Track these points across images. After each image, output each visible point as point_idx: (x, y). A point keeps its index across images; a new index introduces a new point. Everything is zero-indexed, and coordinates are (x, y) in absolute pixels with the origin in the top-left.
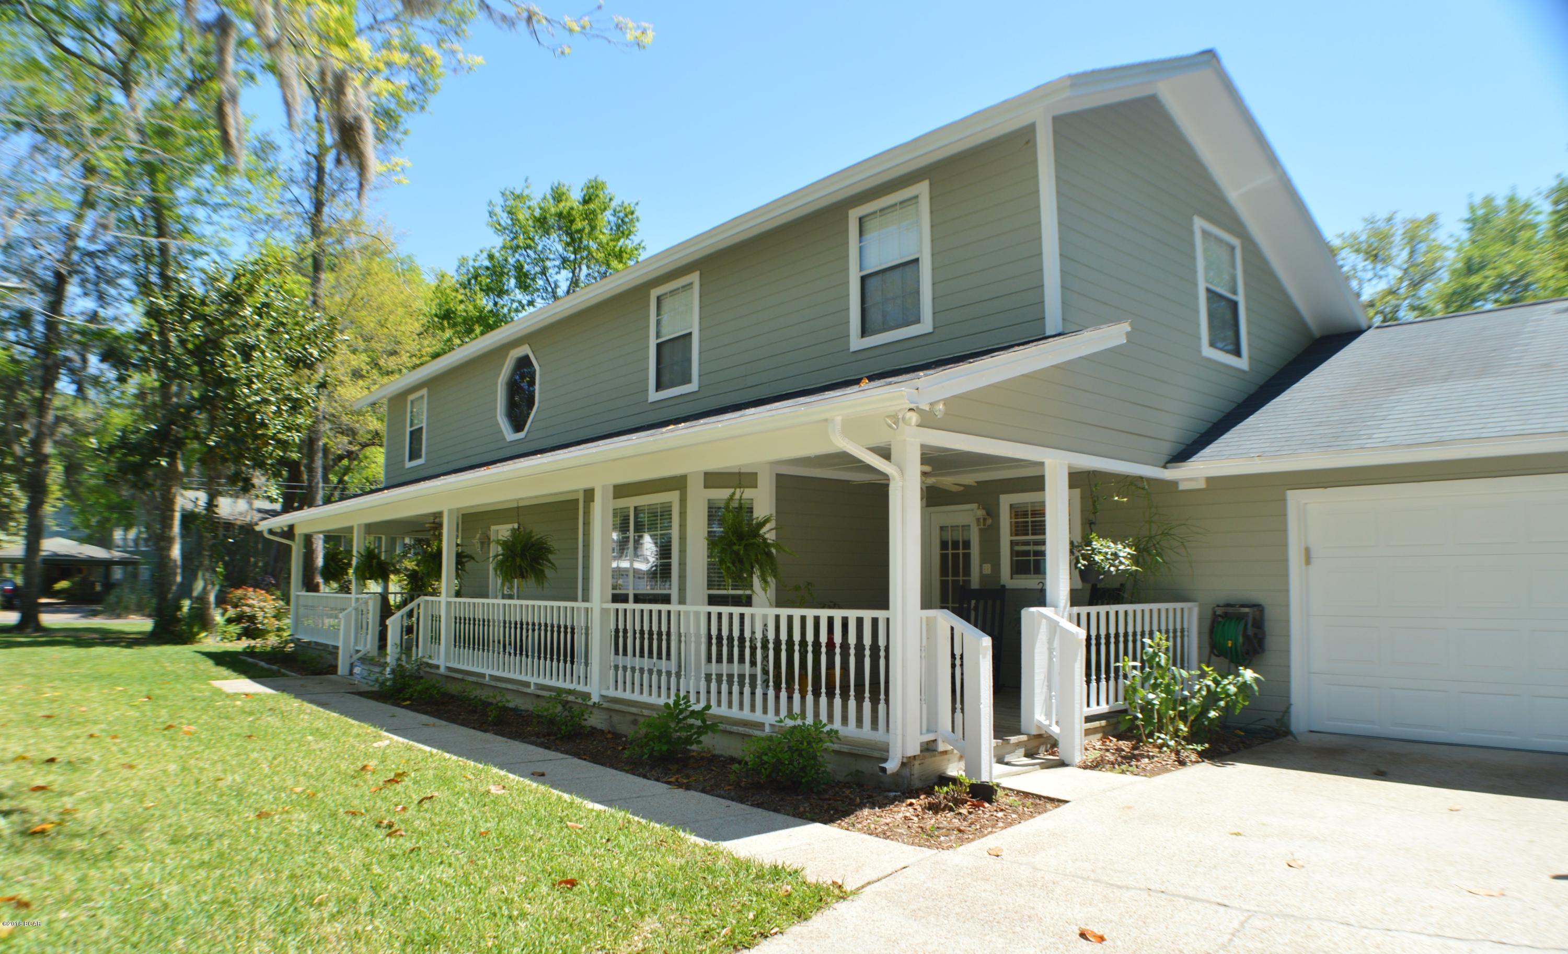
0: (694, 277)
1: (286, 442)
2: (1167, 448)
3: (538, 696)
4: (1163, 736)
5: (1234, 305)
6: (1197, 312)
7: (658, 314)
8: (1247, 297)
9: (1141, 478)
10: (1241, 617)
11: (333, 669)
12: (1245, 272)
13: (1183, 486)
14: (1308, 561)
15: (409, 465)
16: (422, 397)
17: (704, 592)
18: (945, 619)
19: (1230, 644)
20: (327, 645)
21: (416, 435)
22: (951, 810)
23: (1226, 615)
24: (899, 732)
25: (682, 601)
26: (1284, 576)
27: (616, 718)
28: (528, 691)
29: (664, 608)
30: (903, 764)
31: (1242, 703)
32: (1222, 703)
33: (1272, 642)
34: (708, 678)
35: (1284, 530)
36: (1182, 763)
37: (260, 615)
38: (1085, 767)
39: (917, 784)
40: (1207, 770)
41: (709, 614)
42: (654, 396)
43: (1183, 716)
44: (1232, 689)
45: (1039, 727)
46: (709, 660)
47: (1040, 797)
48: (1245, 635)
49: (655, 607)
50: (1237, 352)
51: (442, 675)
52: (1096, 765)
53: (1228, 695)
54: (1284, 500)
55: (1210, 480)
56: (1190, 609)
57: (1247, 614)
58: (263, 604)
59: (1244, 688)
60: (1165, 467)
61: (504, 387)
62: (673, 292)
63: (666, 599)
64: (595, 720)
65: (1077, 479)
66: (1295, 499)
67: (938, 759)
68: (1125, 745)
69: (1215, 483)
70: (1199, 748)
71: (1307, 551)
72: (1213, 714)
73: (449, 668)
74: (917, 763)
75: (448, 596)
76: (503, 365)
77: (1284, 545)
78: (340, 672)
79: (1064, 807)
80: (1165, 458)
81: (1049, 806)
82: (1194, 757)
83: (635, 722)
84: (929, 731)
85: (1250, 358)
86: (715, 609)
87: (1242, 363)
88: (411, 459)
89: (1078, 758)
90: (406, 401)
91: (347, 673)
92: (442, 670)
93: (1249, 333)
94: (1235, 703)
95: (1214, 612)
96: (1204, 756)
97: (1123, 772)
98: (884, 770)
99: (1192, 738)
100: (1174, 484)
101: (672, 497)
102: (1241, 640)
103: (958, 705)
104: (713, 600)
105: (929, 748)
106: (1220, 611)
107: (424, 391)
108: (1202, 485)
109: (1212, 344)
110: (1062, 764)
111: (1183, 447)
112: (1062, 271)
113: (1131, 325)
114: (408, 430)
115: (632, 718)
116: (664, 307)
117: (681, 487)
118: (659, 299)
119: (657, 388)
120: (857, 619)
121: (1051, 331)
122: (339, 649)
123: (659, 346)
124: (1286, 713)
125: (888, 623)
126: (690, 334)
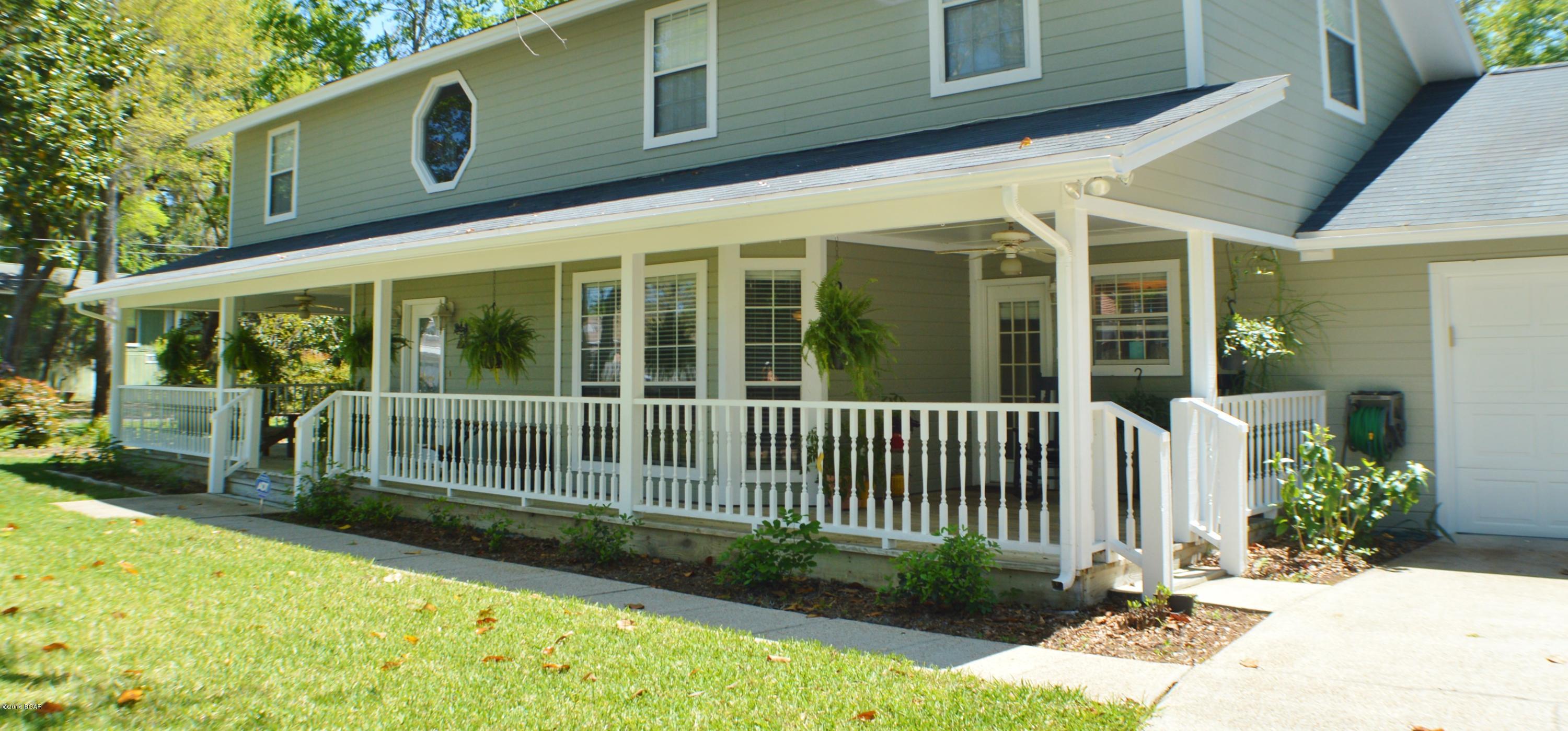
1: (90, 187)
2: (1296, 215)
3: (533, 515)
4: (1326, 540)
5: (1350, 48)
6: (1318, 57)
7: (656, 41)
8: (1363, 40)
9: (1270, 249)
10: (1380, 407)
11: (203, 488)
12: (1361, 12)
13: (1304, 258)
14: (1452, 342)
15: (269, 219)
16: (291, 133)
17: (741, 384)
18: (1111, 411)
19: (1371, 436)
20: (175, 455)
21: (281, 181)
22: (1157, 625)
23: (1358, 405)
24: (1073, 542)
25: (712, 393)
26: (1428, 358)
27: (656, 539)
28: (519, 508)
29: (687, 403)
30: (1077, 579)
31: (1412, 502)
32: (1387, 502)
33: (1414, 433)
34: (751, 487)
35: (1426, 308)
36: (1352, 569)
37: (40, 414)
38: (1254, 577)
39: (1089, 601)
40: (1378, 576)
41: (751, 409)
42: (650, 141)
43: (1347, 518)
44: (1401, 487)
45: (1193, 534)
46: (751, 464)
47: (1234, 609)
48: (1389, 428)
49: (675, 403)
50: (1354, 104)
51: (374, 492)
52: (1265, 575)
53: (1395, 493)
54: (1426, 274)
55: (1336, 251)
56: (1318, 398)
57: (1387, 403)
58: (44, 400)
59: (1413, 484)
60: (1295, 236)
61: (421, 124)
62: (677, 13)
63: (689, 393)
64: (631, 544)
65: (1223, 249)
66: (1439, 272)
67: (1107, 571)
68: (1282, 553)
69: (1342, 255)
70: (1368, 552)
71: (1452, 330)
72: (1377, 515)
73: (383, 482)
74: (1088, 577)
75: (381, 391)
76: (421, 94)
77: (1427, 324)
78: (210, 489)
79: (1267, 620)
80: (1295, 226)
81: (1252, 618)
82: (1363, 563)
83: (687, 543)
84: (1097, 541)
85: (1368, 110)
86: (758, 404)
87: (1358, 116)
88: (272, 212)
89: (1243, 568)
90: (265, 137)
91: (220, 488)
92: (374, 485)
93: (1365, 82)
94: (1404, 501)
95: (1349, 400)
96: (1373, 561)
97: (1300, 580)
98: (1059, 586)
99: (1357, 541)
100: (1296, 254)
101: (699, 268)
102: (1383, 431)
103: (1130, 510)
104: (752, 393)
105: (1099, 559)
106: (1354, 398)
107: (295, 126)
108: (1329, 256)
109: (1334, 95)
110: (1226, 575)
111: (1309, 213)
112: (1203, 15)
113: (1289, 79)
114: (269, 175)
115: (682, 538)
116: (667, 32)
117: (710, 255)
118: (657, 22)
119: (657, 131)
120: (989, 414)
121: (1193, 84)
122: (206, 460)
123: (657, 80)
124: (1433, 513)
125: (1054, 419)
126: (704, 67)
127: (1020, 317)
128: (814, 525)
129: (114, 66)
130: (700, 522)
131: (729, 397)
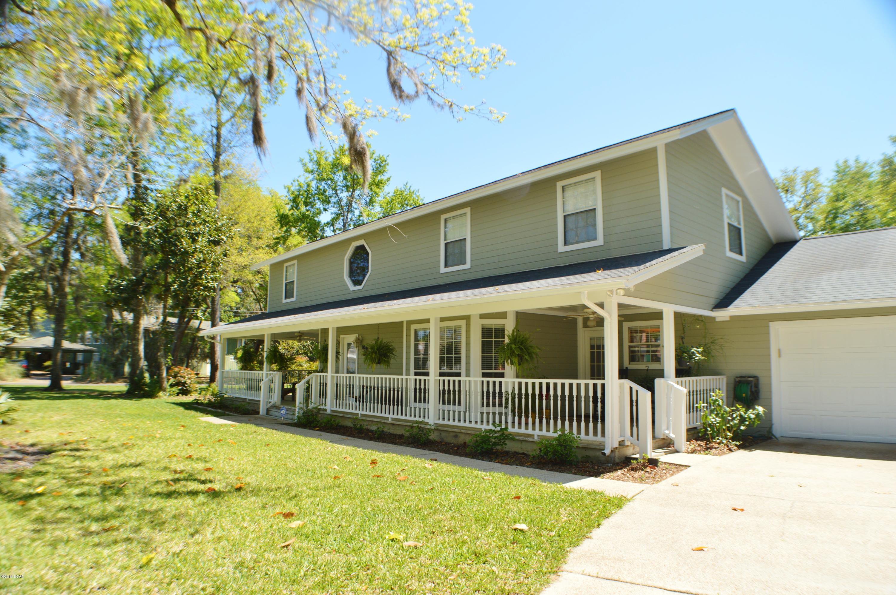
0: (468, 210)
1: (210, 287)
2: (713, 301)
3: (394, 424)
4: (720, 439)
5: (739, 230)
6: (724, 234)
7: (445, 227)
8: (745, 226)
9: (701, 316)
10: (749, 383)
11: (258, 413)
12: (744, 214)
13: (718, 320)
14: (780, 356)
15: (284, 301)
16: (294, 264)
17: (480, 371)
18: (627, 383)
19: (744, 395)
20: (246, 399)
21: (289, 285)
22: (642, 470)
23: (740, 382)
24: (610, 436)
25: (468, 375)
26: (769, 362)
27: (444, 434)
28: (388, 422)
29: (457, 379)
30: (612, 451)
31: (757, 422)
32: (747, 423)
33: (762, 394)
34: (482, 414)
35: (768, 341)
36: (730, 450)
37: (188, 382)
38: (688, 453)
39: (617, 461)
40: (743, 453)
41: (483, 382)
42: (443, 270)
43: (729, 429)
44: (753, 416)
45: (664, 435)
46: (483, 405)
47: (676, 465)
48: (751, 391)
49: (452, 379)
50: (741, 254)
51: (328, 415)
52: (693, 452)
53: (750, 419)
54: (768, 327)
55: (731, 317)
56: (723, 379)
57: (751, 381)
58: (189, 376)
59: (758, 415)
60: (712, 310)
61: (348, 261)
62: (454, 217)
63: (458, 375)
64: (433, 436)
65: (678, 316)
66: (774, 326)
67: (625, 449)
68: (702, 443)
69: (734, 319)
70: (738, 443)
71: (779, 350)
72: (742, 428)
73: (332, 411)
74: (617, 451)
75: (332, 373)
76: (348, 250)
77: (768, 348)
78: (261, 413)
79: (689, 469)
80: (712, 306)
81: (682, 468)
82: (735, 448)
83: (456, 436)
84: (621, 436)
85: (747, 256)
86: (485, 379)
87: (743, 259)
88: (286, 298)
89: (684, 449)
90: (283, 266)
91: (265, 413)
92: (329, 412)
93: (746, 244)
94: (754, 422)
95: (735, 380)
96: (739, 447)
97: (707, 454)
98: (604, 454)
99: (733, 439)
100: (714, 318)
101: (463, 323)
102: (749, 393)
103: (635, 424)
104: (484, 375)
105: (622, 444)
106: (738, 379)
107: (295, 262)
108: (728, 319)
109: (731, 250)
110: (677, 452)
111: (719, 301)
112: (670, 219)
113: (705, 246)
114: (284, 282)
115: (454, 434)
116: (449, 225)
117: (467, 318)
118: (446, 220)
119: (446, 266)
120: (585, 384)
121: (666, 247)
122: (259, 401)
123: (446, 244)
124: (771, 428)
125: (603, 386)
126: (465, 239)
127: (598, 344)
128: (507, 428)
129: (219, 236)
130: (462, 428)
131: (475, 376)
